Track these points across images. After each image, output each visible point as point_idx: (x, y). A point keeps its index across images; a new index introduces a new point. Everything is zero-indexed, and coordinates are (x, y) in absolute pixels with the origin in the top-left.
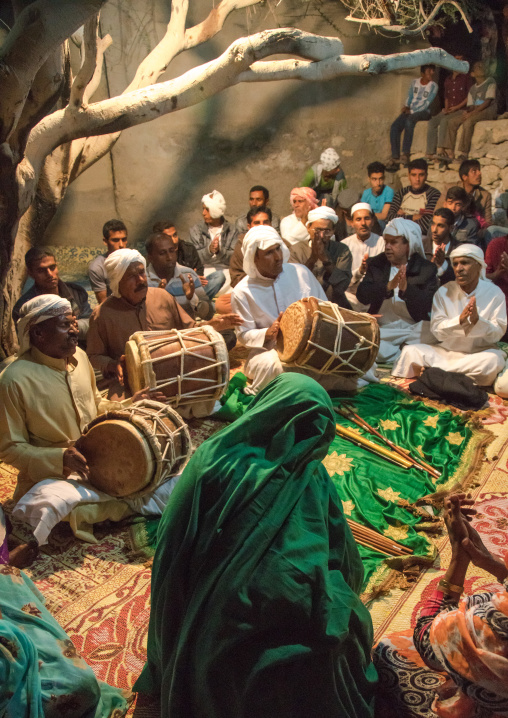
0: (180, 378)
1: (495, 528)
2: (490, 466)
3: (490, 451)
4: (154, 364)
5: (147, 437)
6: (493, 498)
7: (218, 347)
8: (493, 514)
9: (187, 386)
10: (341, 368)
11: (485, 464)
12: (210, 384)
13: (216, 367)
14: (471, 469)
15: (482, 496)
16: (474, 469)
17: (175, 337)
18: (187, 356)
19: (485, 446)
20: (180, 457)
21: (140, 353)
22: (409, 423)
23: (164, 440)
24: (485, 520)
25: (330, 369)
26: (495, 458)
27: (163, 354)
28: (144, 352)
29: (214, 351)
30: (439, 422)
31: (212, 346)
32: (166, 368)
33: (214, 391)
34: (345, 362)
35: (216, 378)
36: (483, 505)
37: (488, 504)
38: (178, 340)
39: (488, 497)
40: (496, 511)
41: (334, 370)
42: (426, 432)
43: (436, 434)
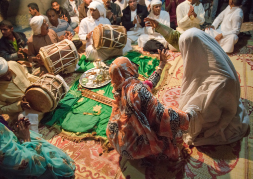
0: (61, 59)
1: (173, 99)
2: (170, 77)
3: (170, 71)
4: (50, 57)
5: (48, 93)
6: (172, 88)
7: (71, 46)
8: (172, 94)
9: (64, 62)
10: (116, 46)
11: (169, 76)
12: (72, 59)
13: (73, 53)
14: (164, 79)
15: (168, 88)
16: (165, 79)
17: (55, 46)
18: (61, 51)
19: (168, 70)
20: (63, 94)
21: (44, 55)
22: (143, 64)
23: (55, 92)
24: (169, 97)
25: (113, 46)
26: (172, 74)
27: (52, 53)
28: (45, 54)
29: (70, 47)
30: (153, 63)
31: (69, 46)
32: (55, 57)
33: (74, 61)
34: (117, 42)
35: (74, 56)
36: (168, 92)
37: (170, 91)
38: (56, 47)
39: (170, 88)
40: (173, 93)
41: (114, 47)
42: (149, 67)
43: (152, 68)
